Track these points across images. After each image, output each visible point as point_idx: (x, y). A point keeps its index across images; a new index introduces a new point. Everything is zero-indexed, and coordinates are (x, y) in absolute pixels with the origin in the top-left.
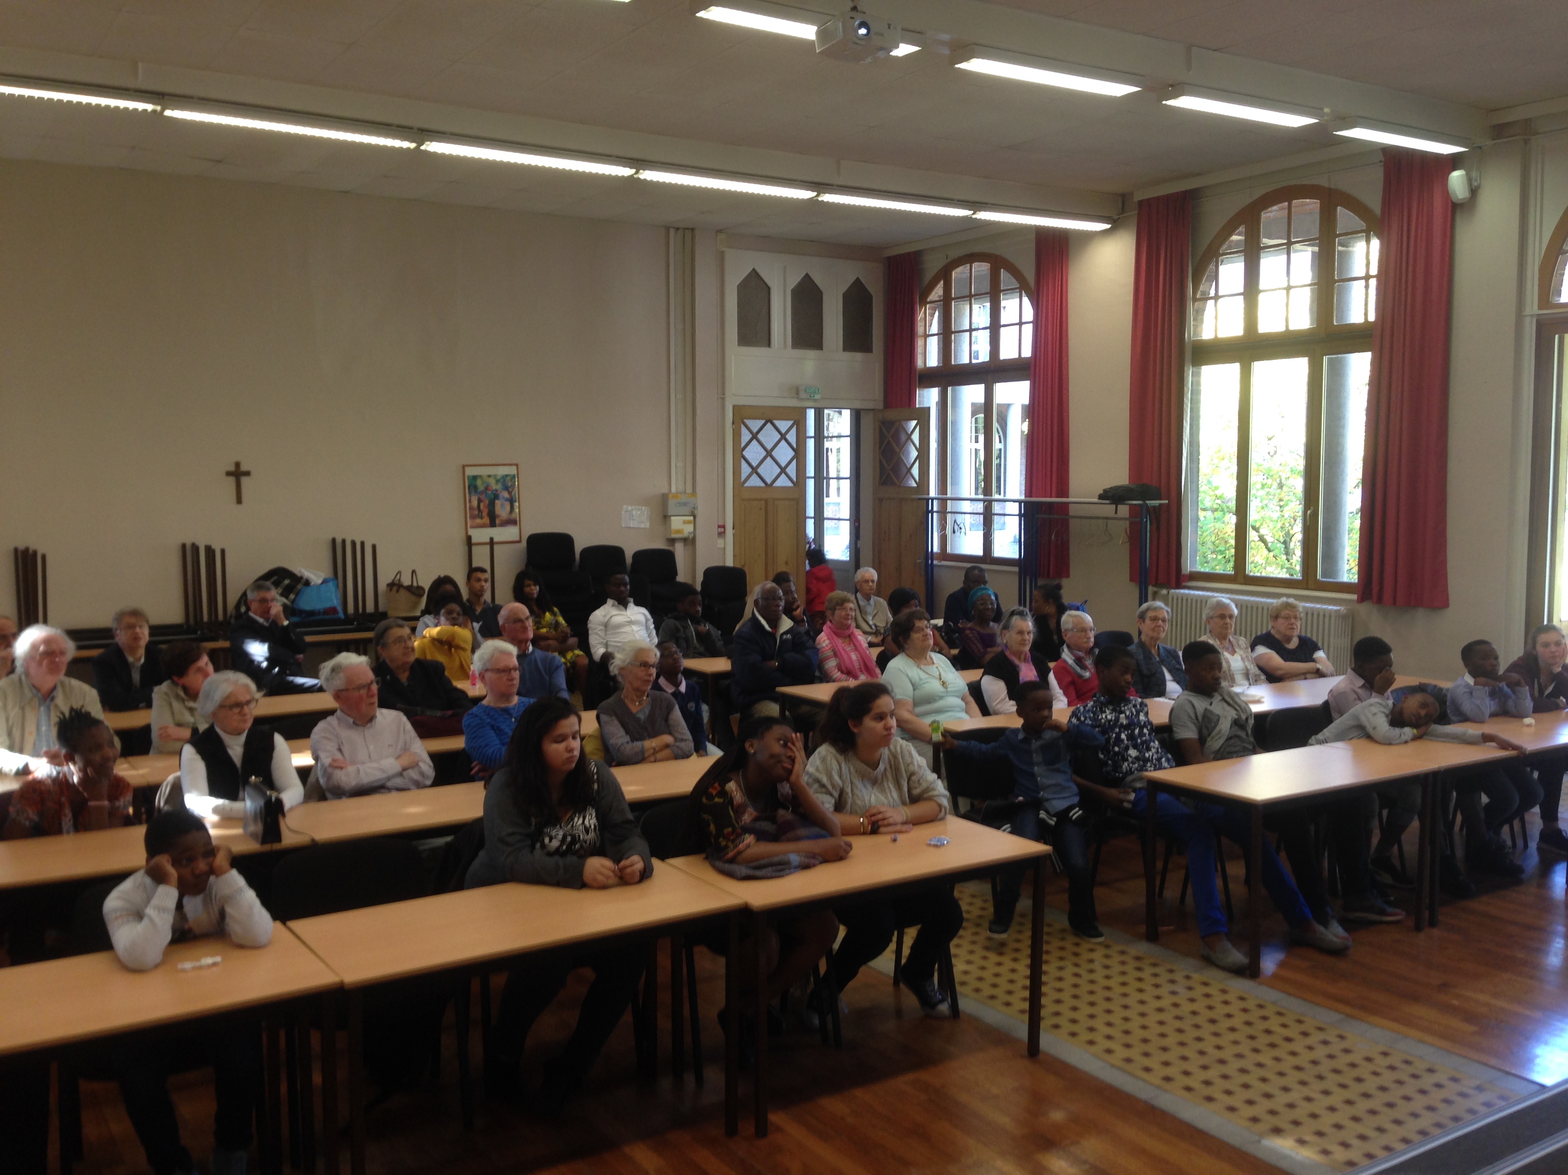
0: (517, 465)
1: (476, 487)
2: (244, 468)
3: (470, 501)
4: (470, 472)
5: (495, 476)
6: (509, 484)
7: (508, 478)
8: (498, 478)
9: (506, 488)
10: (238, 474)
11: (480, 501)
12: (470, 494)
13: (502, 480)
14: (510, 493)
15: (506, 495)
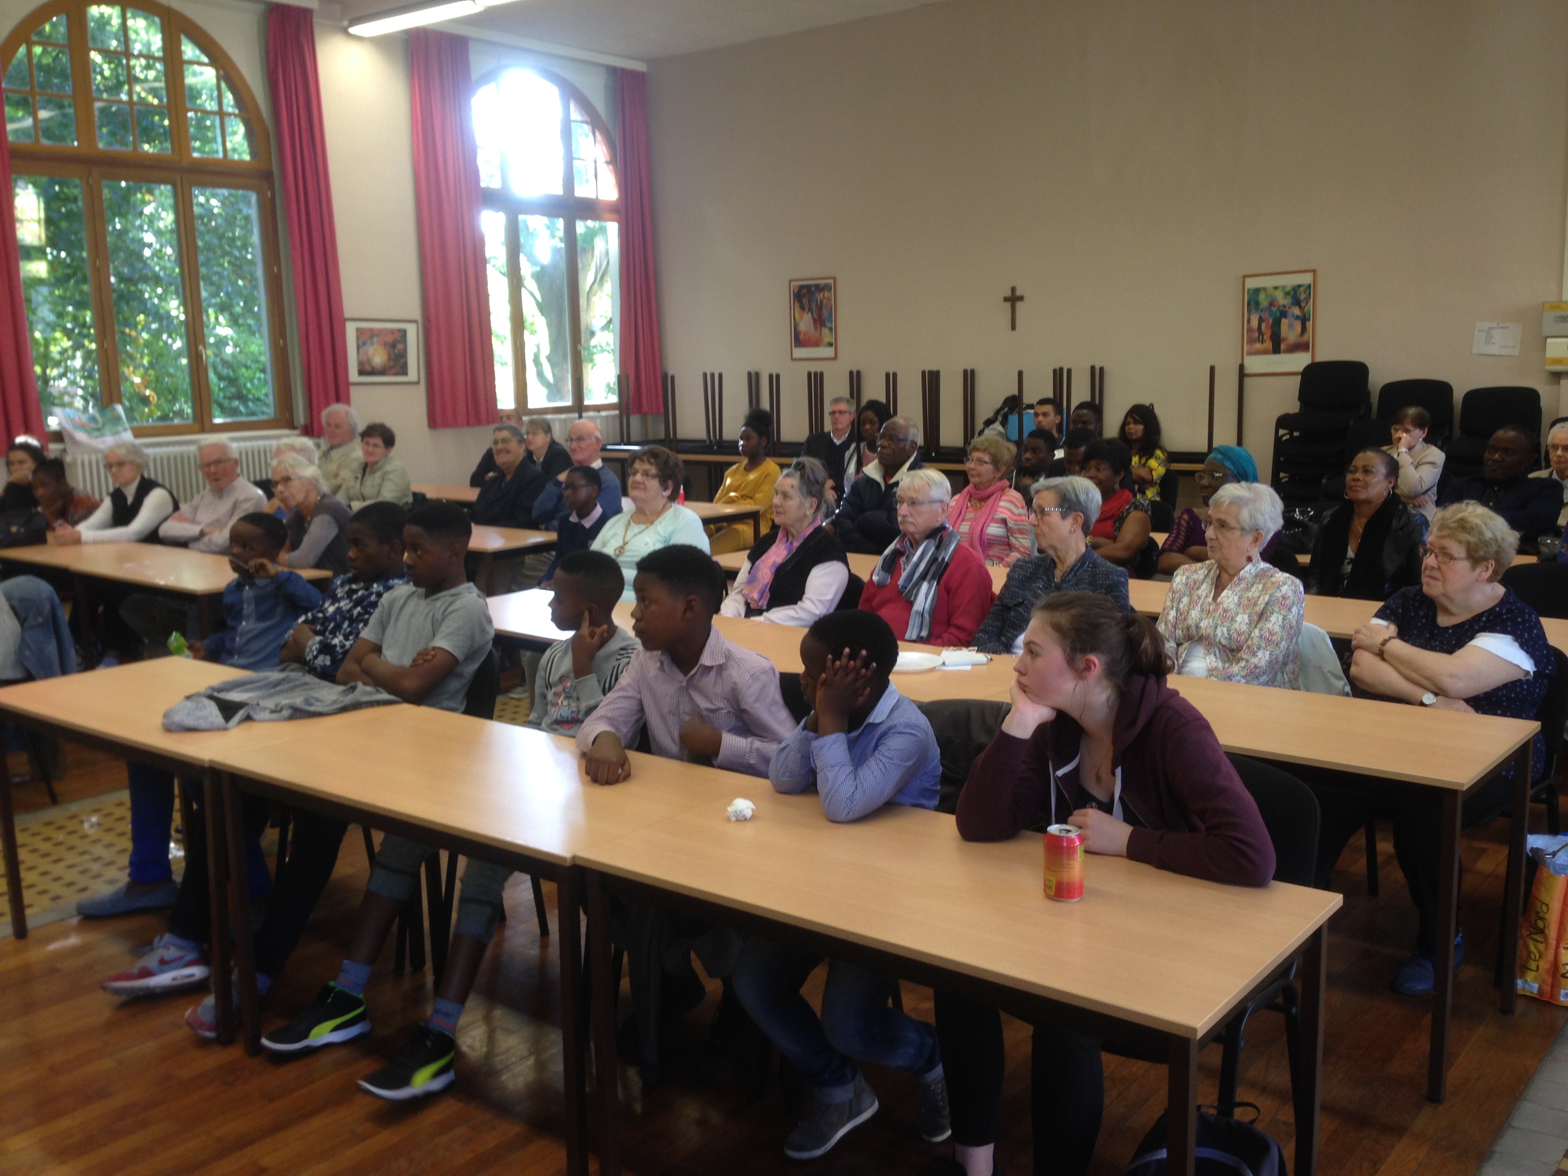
0: (1314, 271)
1: (1257, 303)
2: (1019, 293)
3: (1249, 321)
4: (1251, 284)
5: (1284, 287)
6: (1303, 297)
7: (1301, 289)
8: (1288, 289)
9: (1297, 302)
10: (1013, 299)
11: (1261, 320)
12: (1249, 311)
13: (1292, 293)
14: (1301, 308)
15: (1297, 311)
